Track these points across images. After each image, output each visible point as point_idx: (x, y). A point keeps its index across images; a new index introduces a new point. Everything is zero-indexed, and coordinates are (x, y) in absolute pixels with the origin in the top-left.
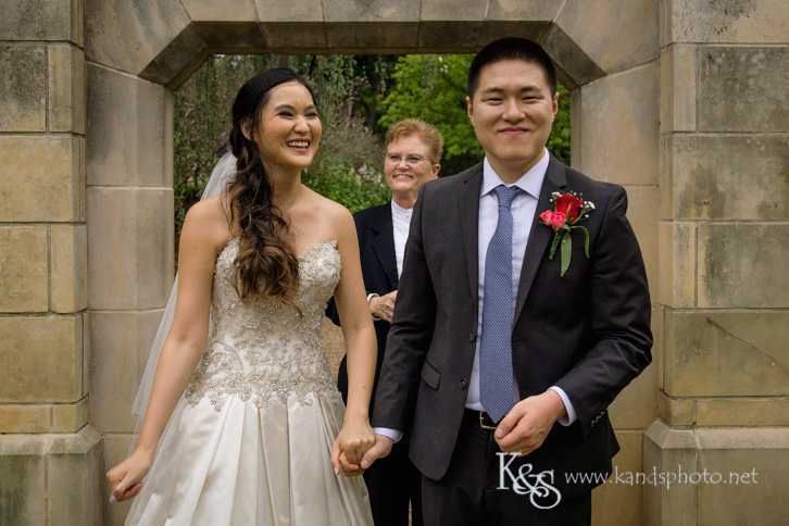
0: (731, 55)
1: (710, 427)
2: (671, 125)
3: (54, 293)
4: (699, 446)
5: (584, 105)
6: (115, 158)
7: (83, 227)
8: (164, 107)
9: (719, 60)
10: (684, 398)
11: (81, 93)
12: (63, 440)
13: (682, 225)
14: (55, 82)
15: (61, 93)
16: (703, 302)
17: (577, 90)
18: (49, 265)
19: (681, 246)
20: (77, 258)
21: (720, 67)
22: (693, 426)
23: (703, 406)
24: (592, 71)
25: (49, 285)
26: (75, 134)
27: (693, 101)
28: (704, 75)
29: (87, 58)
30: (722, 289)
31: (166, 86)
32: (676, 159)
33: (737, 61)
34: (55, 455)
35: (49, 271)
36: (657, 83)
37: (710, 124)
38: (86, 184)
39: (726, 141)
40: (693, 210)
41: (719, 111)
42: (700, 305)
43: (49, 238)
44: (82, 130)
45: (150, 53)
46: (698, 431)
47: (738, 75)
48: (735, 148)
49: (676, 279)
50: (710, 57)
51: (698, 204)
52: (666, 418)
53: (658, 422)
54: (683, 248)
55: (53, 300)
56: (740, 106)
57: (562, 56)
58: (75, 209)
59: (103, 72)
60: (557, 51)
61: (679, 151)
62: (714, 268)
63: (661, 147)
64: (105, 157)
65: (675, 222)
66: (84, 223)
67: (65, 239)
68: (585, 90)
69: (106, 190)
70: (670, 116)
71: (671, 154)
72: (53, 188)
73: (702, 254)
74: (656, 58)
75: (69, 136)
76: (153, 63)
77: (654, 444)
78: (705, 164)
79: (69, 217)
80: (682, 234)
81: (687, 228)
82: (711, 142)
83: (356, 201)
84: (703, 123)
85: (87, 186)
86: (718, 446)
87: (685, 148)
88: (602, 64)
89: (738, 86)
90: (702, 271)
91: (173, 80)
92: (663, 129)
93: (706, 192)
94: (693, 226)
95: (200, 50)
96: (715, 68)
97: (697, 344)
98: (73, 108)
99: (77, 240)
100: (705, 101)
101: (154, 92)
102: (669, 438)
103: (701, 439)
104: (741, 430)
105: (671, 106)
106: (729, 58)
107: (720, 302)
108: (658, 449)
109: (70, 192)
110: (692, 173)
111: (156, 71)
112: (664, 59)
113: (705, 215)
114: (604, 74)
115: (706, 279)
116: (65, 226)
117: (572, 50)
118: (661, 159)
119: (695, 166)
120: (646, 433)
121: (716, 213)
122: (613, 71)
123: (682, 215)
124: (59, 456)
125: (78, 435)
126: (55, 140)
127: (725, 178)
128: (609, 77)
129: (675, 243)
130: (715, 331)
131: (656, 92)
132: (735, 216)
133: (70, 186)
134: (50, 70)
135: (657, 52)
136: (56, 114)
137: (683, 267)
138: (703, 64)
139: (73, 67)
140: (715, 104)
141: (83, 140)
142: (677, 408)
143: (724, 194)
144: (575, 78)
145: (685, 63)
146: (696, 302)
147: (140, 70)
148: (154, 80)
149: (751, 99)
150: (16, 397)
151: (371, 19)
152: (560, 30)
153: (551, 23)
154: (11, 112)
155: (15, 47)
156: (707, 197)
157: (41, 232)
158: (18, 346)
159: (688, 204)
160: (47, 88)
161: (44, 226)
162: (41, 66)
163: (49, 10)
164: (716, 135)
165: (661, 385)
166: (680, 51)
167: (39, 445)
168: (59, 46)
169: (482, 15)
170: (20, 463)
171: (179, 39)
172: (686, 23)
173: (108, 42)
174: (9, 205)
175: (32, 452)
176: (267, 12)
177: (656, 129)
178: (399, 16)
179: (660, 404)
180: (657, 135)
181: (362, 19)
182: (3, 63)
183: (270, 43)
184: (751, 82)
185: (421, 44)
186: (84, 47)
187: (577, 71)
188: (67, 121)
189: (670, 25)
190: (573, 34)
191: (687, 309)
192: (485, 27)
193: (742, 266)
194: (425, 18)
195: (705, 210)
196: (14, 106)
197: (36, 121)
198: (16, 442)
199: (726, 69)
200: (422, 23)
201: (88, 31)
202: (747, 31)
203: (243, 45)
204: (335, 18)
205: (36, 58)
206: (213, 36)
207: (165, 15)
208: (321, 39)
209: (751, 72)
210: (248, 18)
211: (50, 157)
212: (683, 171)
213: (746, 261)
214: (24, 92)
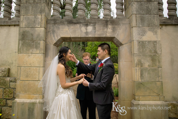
0: (143, 42)
1: (142, 101)
2: (134, 53)
3: (40, 77)
4: (140, 104)
5: (120, 49)
6: (49, 57)
9: (141, 43)
10: (138, 96)
11: (45, 48)
12: (40, 100)
13: (136, 68)
14: (41, 46)
15: (42, 48)
16: (140, 80)
18: (39, 73)
20: (43, 72)
21: (141, 44)
22: (139, 100)
23: (141, 97)
24: (121, 44)
25: (39, 76)
26: (43, 54)
27: (137, 49)
28: (139, 45)
29: (46, 42)
30: (143, 78)
31: (57, 46)
32: (135, 58)
33: (144, 43)
36: (131, 46)
37: (140, 52)
38: (45, 61)
39: (142, 55)
41: (141, 50)
42: (139, 81)
43: (39, 69)
44: (44, 53)
45: (55, 42)
47: (144, 45)
48: (144, 56)
49: (135, 77)
51: (139, 65)
52: (135, 99)
53: (133, 100)
54: (136, 72)
55: (39, 79)
56: (144, 50)
57: (116, 42)
59: (48, 44)
60: (116, 41)
62: (141, 75)
63: (132, 56)
64: (48, 57)
66: (44, 67)
67: (42, 69)
68: (120, 47)
69: (47, 62)
70: (134, 51)
71: (134, 57)
72: (40, 62)
73: (140, 73)
74: (131, 42)
76: (55, 43)
78: (139, 59)
79: (42, 66)
80: (136, 69)
81: (137, 69)
82: (140, 55)
84: (139, 52)
86: (143, 104)
87: (136, 56)
88: (123, 43)
89: (144, 47)
90: (140, 75)
93: (140, 63)
94: (138, 68)
95: (62, 41)
97: (139, 87)
98: (43, 50)
99: (43, 70)
100: (139, 49)
102: (135, 102)
103: (140, 103)
104: (147, 101)
105: (134, 50)
106: (142, 42)
107: (143, 80)
108: (134, 104)
110: (137, 60)
112: (132, 42)
113: (140, 67)
114: (123, 45)
115: (140, 77)
117: (118, 41)
118: (132, 58)
119: (138, 59)
120: (131, 102)
121: (141, 66)
123: (136, 66)
124: (39, 103)
125: (42, 100)
126: (41, 55)
127: (143, 61)
128: (124, 45)
129: (135, 71)
130: (142, 85)
131: (131, 47)
132: (144, 67)
133: (43, 61)
134: (41, 44)
136: (41, 51)
137: (137, 75)
138: (138, 43)
139: (44, 44)
141: (44, 54)
142: (136, 97)
143: (143, 63)
145: (136, 43)
146: (139, 80)
147: (53, 44)
148: (55, 46)
149: (146, 49)
150: (33, 93)
151: (87, 37)
152: (116, 38)
153: (115, 37)
154: (35, 50)
155: (36, 41)
156: (140, 64)
157: (38, 68)
158: (34, 86)
159: (137, 65)
160: (40, 47)
161: (38, 67)
162: (39, 44)
163: (41, 36)
164: (141, 54)
165: (134, 94)
166: (135, 41)
167: (36, 101)
168: (42, 41)
169: (104, 36)
170: (34, 104)
171: (59, 40)
172: (135, 37)
173: (49, 40)
174: (34, 64)
175: (35, 102)
176: (72, 36)
177: (131, 53)
178: (92, 36)
179: (134, 97)
180: (132, 54)
181: (86, 37)
182: (34, 43)
183: (72, 40)
184: (146, 46)
185: (95, 40)
186: (45, 41)
187: (119, 44)
188: (43, 52)
189: (133, 37)
190: (118, 39)
191: (137, 81)
192: (105, 38)
193: (146, 75)
194: (96, 36)
195: (140, 66)
196: (35, 49)
197: (38, 52)
198: (33, 101)
199: (142, 44)
200: (95, 37)
201: (46, 39)
202: (145, 38)
203: (68, 40)
204: (82, 36)
205: (39, 42)
206: (64, 39)
207: (57, 36)
208: (80, 40)
209: (146, 44)
210: (69, 36)
211: (40, 57)
212: (136, 60)
213: (146, 74)
214: (37, 48)
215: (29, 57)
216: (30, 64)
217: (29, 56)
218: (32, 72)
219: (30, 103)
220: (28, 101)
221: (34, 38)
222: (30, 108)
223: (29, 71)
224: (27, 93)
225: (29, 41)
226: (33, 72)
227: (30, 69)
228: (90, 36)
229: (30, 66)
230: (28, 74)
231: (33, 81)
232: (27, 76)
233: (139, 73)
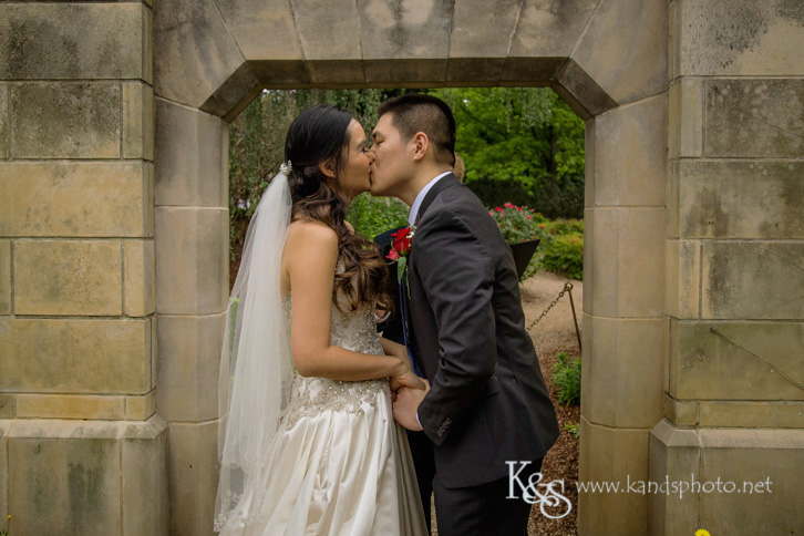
0: (736, 87)
1: (712, 427)
2: (679, 152)
3: (127, 299)
4: (702, 445)
5: (597, 133)
6: (179, 180)
7: (152, 242)
8: (221, 137)
9: (724, 92)
10: (689, 400)
11: (150, 125)
12: (134, 427)
13: (688, 243)
14: (128, 114)
15: (133, 124)
16: (707, 314)
17: (591, 120)
18: (123, 275)
19: (687, 263)
20: (146, 269)
21: (725, 97)
22: (696, 426)
23: (706, 408)
24: (605, 103)
25: (123, 292)
26: (145, 160)
27: (699, 129)
28: (710, 106)
29: (155, 94)
30: (725, 302)
31: (223, 117)
32: (684, 183)
33: (742, 92)
34: (128, 439)
35: (123, 280)
36: (666, 112)
37: (716, 150)
38: (154, 204)
39: (730, 166)
40: (699, 229)
41: (724, 138)
42: (704, 316)
43: (122, 250)
44: (150, 157)
45: (209, 88)
46: (701, 431)
47: (742, 105)
48: (739, 172)
49: (681, 292)
50: (716, 89)
51: (703, 223)
52: (671, 419)
53: (663, 422)
54: (688, 264)
55: (126, 305)
56: (744, 134)
57: (578, 89)
58: (145, 226)
59: (169, 106)
60: (573, 84)
61: (686, 175)
62: (718, 282)
63: (669, 171)
64: (170, 180)
65: (681, 240)
66: (152, 238)
67: (137, 253)
68: (599, 120)
69: (171, 209)
70: (678, 143)
71: (679, 178)
72: (126, 207)
73: (707, 270)
74: (664, 90)
75: (139, 162)
76: (212, 97)
77: (659, 441)
78: (710, 187)
79: (139, 233)
80: (688, 251)
81: (693, 246)
82: (716, 167)
83: (386, 220)
84: (708, 150)
85: (155, 206)
86: (720, 445)
87: (692, 172)
88: (615, 96)
89: (742, 115)
90: (706, 284)
91: (229, 113)
92: (671, 155)
93: (711, 212)
94: (698, 243)
95: (252, 86)
96: (721, 99)
97: (701, 352)
98: (143, 137)
99: (146, 253)
100: (711, 129)
101: (212, 124)
102: (673, 436)
103: (704, 438)
104: (741, 431)
105: (679, 134)
106: (733, 90)
107: (723, 314)
108: (664, 446)
109: (140, 211)
110: (698, 195)
111: (214, 105)
112: (673, 91)
113: (710, 234)
114: (616, 105)
115: (710, 292)
116: (137, 241)
117: (587, 84)
118: (669, 183)
119: (700, 189)
120: (652, 432)
121: (720, 232)
122: (625, 102)
123: (689, 233)
124: (132, 440)
125: (147, 423)
126: (128, 166)
127: (729, 201)
128: (622, 108)
129: (682, 260)
130: (718, 340)
131: (665, 121)
132: (738, 235)
133: (140, 206)
134: (124, 104)
135: (666, 84)
136: (129, 143)
137: (688, 282)
138: (710, 95)
139: (144, 102)
140: (720, 132)
141: (152, 166)
142: (682, 409)
143: (727, 215)
144: (590, 108)
145: (692, 95)
146: (700, 314)
147: (201, 104)
148: (212, 113)
149: (755, 128)
150: (94, 388)
151: (404, 56)
152: (576, 65)
153: (568, 58)
154: (91, 142)
155: (95, 85)
156: (714, 217)
157: (116, 246)
158: (97, 345)
159: (694, 224)
160: (121, 121)
161: (119, 241)
162: (117, 101)
163: (124, 52)
164: (721, 161)
165: (666, 388)
166: (688, 84)
167: (115, 431)
168: (132, 84)
169: (504, 51)
170: (98, 445)
171: (235, 76)
172: (694, 58)
173: (173, 80)
174: (89, 223)
175: (108, 436)
176: (312, 51)
177: (665, 156)
178: (430, 55)
179: (666, 406)
180: (665, 161)
181: (397, 57)
182: (84, 98)
183: (314, 79)
184: (755, 111)
185: (449, 79)
186: (154, 82)
187: (592, 103)
188: (138, 149)
189: (678, 60)
190: (588, 69)
191: (692, 319)
192: (507, 63)
193: (744, 281)
194: (453, 55)
195: (710, 229)
196: (93, 136)
197: (112, 149)
198: (96, 428)
199: (731, 99)
200: (450, 60)
201: (156, 70)
202: (752, 64)
203: (290, 81)
204: (372, 56)
205: (113, 94)
206: (264, 73)
207: (222, 55)
208: (360, 76)
209: (754, 102)
210: (294, 56)
211: (124, 180)
212: (690, 193)
213: (747, 277)
214: (102, 124)
215: (62, 181)
216: (68, 222)
217: (60, 173)
218: (84, 270)
219: (77, 443)
220: (66, 429)
221: (82, 68)
222: (80, 467)
223: (63, 261)
224: (60, 387)
225: (56, 84)
226: (89, 268)
227: (66, 249)
228: (420, 51)
229: (70, 234)
230: (56, 277)
231: (90, 321)
232: (54, 293)
233: (700, 273)
